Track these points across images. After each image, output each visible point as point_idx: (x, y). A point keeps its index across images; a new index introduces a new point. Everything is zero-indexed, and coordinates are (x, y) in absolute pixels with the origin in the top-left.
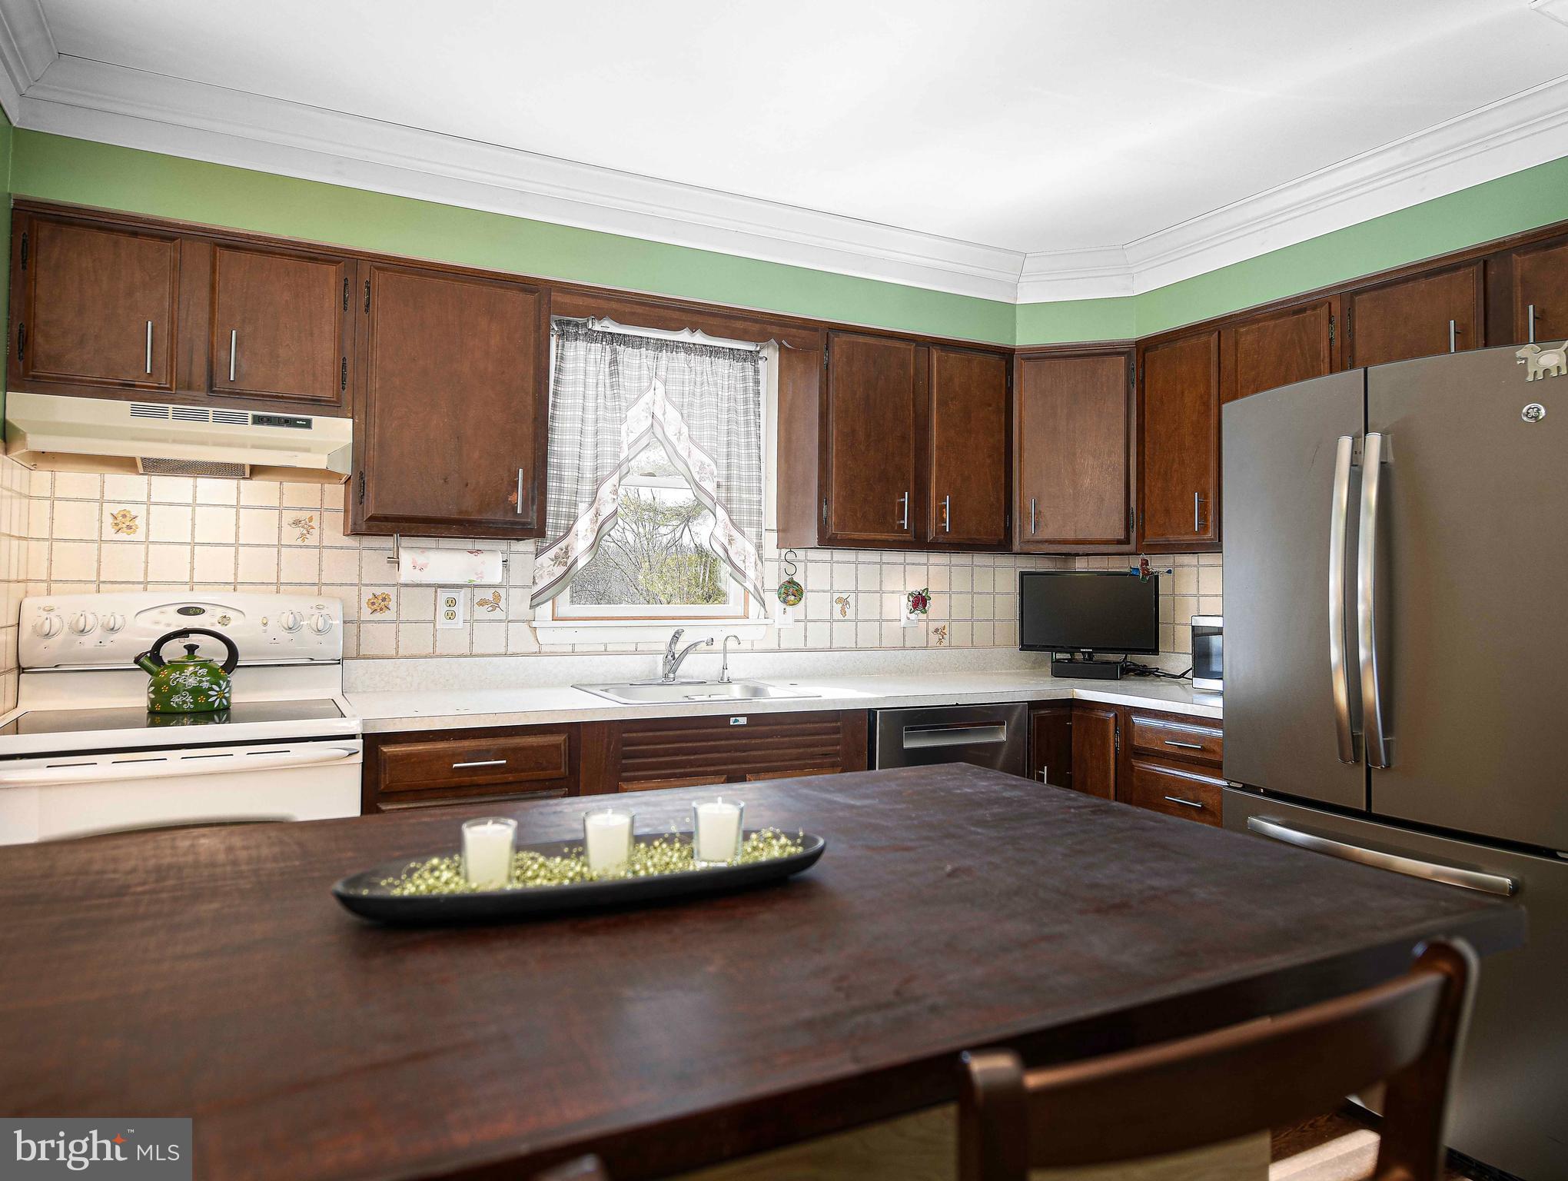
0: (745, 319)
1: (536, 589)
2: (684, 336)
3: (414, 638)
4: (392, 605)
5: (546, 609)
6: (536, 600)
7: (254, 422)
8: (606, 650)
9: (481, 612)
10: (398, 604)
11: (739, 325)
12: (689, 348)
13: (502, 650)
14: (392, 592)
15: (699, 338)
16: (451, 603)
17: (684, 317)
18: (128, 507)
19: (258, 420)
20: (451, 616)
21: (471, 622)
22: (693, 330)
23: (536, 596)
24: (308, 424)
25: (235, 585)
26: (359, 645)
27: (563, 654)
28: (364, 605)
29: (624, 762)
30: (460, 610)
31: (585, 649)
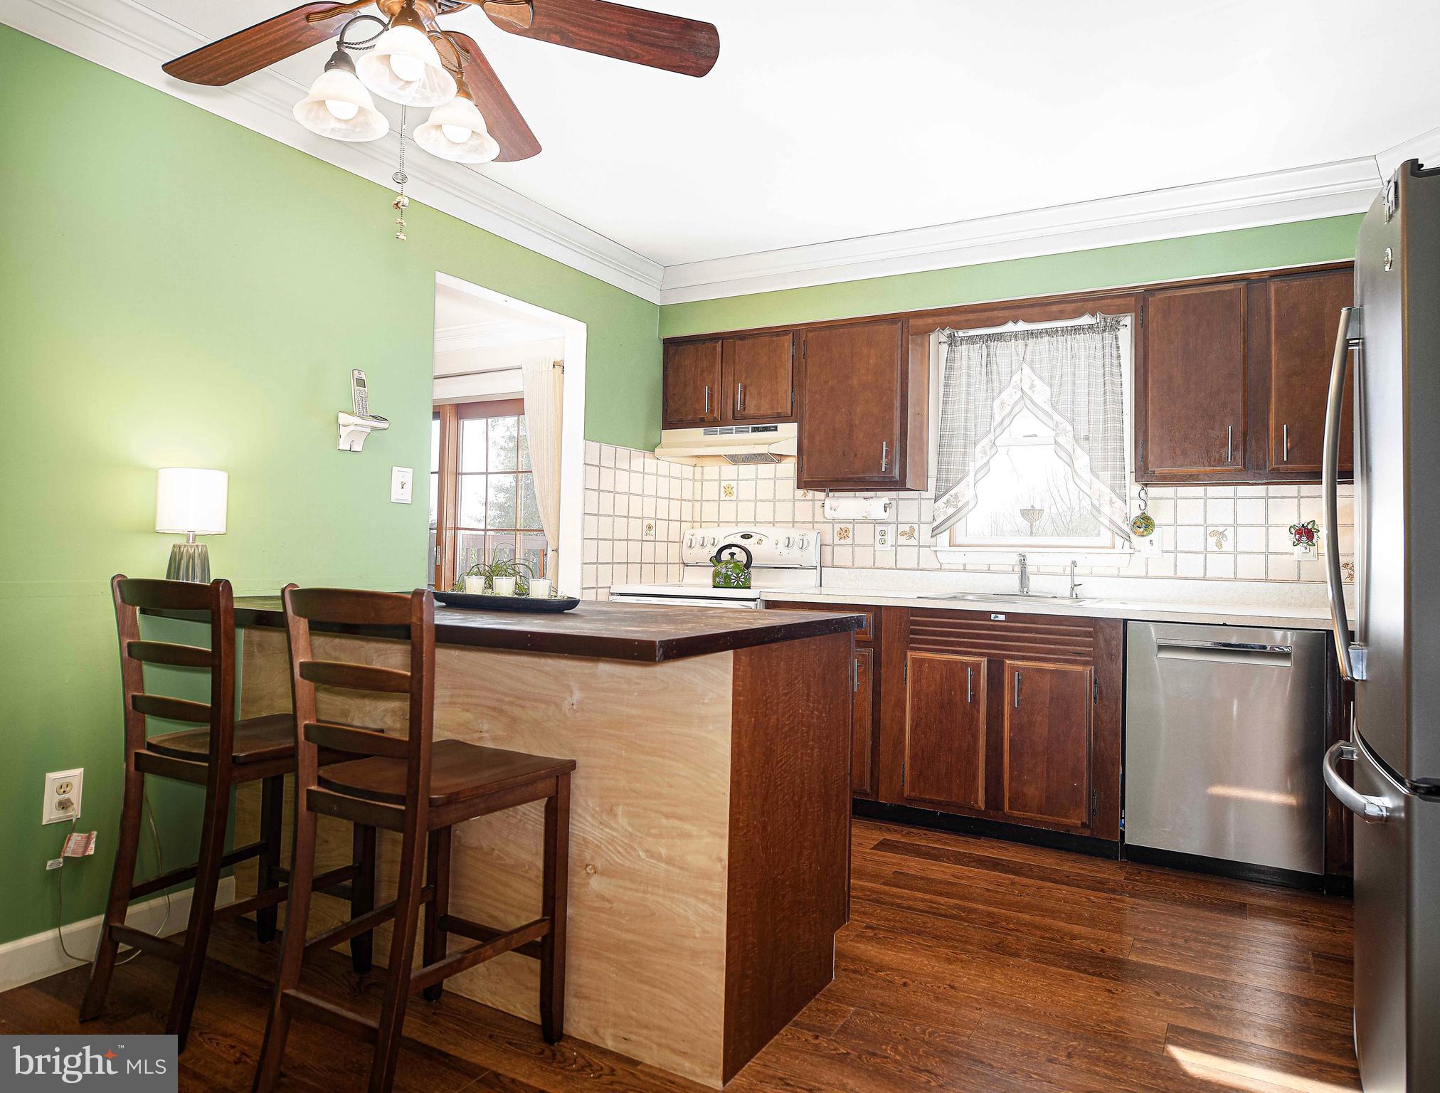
0: (1059, 303)
1: (935, 524)
2: (1009, 327)
3: (864, 556)
4: (851, 535)
5: (944, 538)
6: (935, 532)
7: (752, 431)
8: (989, 570)
9: (902, 540)
10: (854, 535)
11: (1055, 308)
12: (1015, 335)
13: (916, 567)
14: (850, 526)
15: (1022, 326)
16: (883, 533)
17: (1006, 313)
18: (730, 483)
19: (755, 430)
20: (883, 542)
21: (896, 546)
22: (1016, 322)
23: (936, 529)
24: (776, 429)
25: (774, 523)
26: (833, 559)
27: (958, 571)
28: (835, 535)
29: (911, 636)
30: (890, 539)
31: (973, 567)
